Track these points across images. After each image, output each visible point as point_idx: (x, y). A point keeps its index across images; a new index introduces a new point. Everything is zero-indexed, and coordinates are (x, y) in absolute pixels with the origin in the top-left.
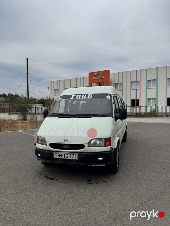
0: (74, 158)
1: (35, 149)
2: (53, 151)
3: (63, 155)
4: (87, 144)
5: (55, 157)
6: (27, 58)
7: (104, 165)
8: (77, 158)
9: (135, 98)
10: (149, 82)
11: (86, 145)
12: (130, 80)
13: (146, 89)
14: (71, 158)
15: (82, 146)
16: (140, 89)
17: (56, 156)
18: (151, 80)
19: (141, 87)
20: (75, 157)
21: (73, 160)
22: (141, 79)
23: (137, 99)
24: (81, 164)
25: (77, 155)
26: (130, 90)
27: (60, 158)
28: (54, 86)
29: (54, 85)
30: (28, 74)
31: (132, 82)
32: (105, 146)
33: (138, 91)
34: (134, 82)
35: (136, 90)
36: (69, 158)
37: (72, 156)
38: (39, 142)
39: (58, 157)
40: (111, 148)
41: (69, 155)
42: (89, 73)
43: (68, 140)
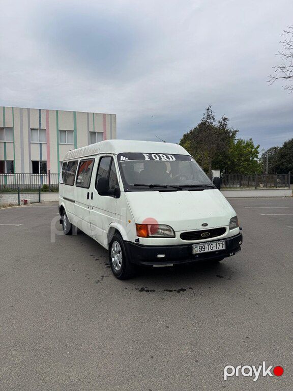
0: (221, 248)
3: (206, 246)
4: (228, 226)
8: (224, 248)
9: (38, 159)
10: (63, 134)
11: (227, 228)
12: (29, 125)
13: (58, 144)
14: (217, 249)
15: (222, 230)
16: (48, 144)
17: (196, 250)
18: (65, 131)
19: (48, 140)
21: (215, 251)
22: (48, 126)
23: (43, 160)
25: (224, 243)
26: (30, 143)
27: (202, 252)
31: (32, 129)
33: (44, 147)
34: (37, 130)
35: (41, 144)
36: (215, 249)
37: (218, 246)
38: (150, 235)
39: (199, 252)
41: (214, 244)
43: (207, 225)
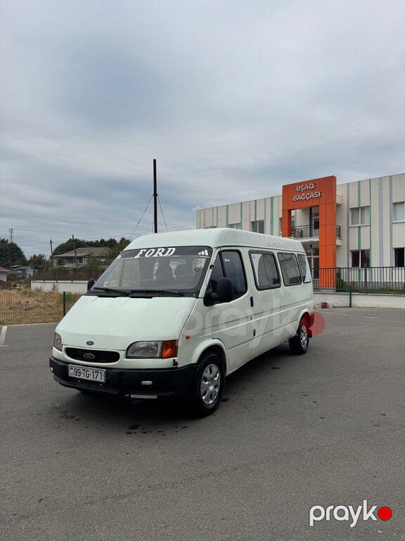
0: (98, 379)
1: (50, 359)
2: (68, 363)
3: (82, 371)
4: (125, 352)
5: (70, 375)
6: (155, 161)
7: (155, 397)
8: (103, 380)
11: (122, 354)
12: (391, 199)
14: (95, 379)
15: (114, 356)
17: (71, 373)
20: (101, 378)
21: (99, 382)
24: (111, 391)
25: (103, 373)
26: (392, 224)
27: (78, 376)
28: (205, 222)
29: (206, 218)
30: (155, 195)
31: (395, 204)
32: (161, 357)
34: (402, 203)
36: (91, 378)
37: (95, 374)
39: (74, 376)
40: (175, 363)
41: (91, 372)
42: (283, 186)
43: (92, 343)
